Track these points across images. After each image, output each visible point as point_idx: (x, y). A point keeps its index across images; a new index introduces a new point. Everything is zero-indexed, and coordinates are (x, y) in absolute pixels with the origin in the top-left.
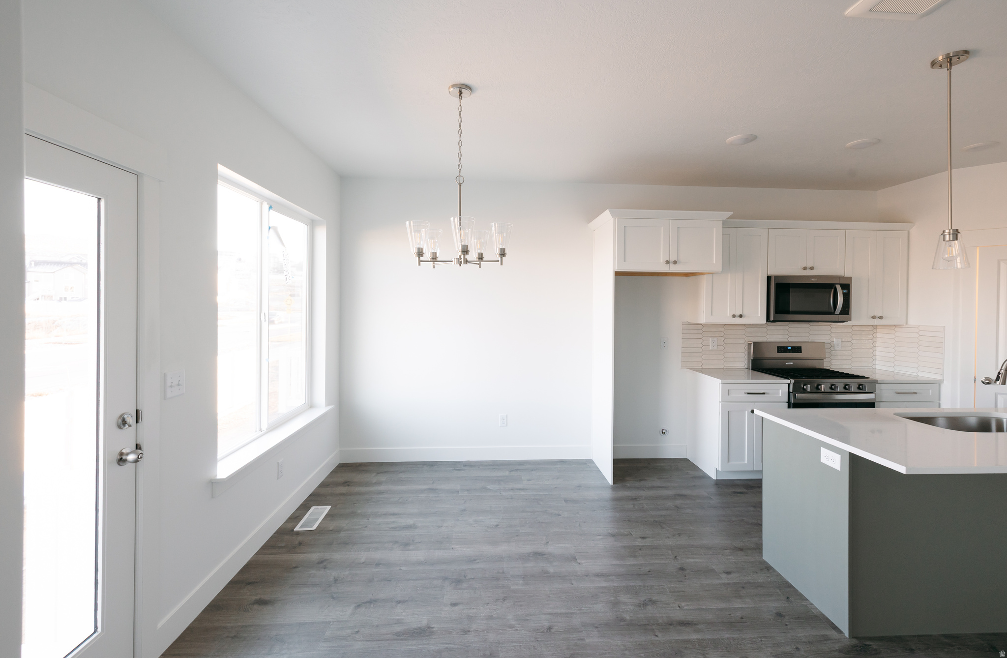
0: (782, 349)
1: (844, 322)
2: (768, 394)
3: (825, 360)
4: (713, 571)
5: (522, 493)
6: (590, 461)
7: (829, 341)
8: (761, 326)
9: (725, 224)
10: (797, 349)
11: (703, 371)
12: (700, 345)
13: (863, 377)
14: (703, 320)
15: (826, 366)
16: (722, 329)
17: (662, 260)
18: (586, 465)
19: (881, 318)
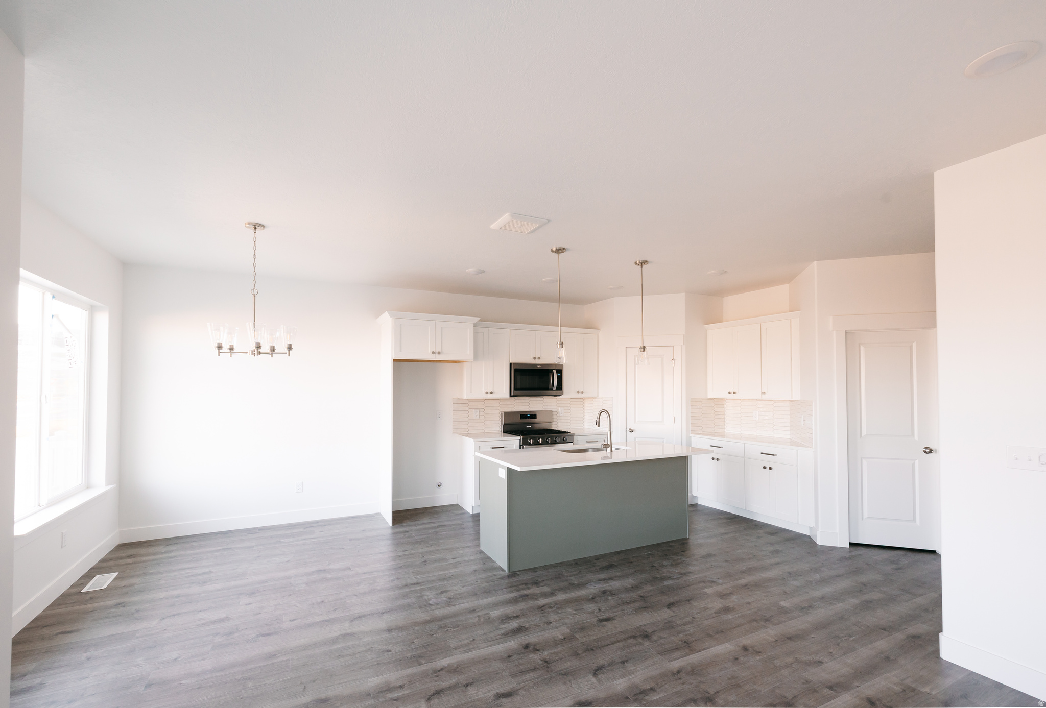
0: (523, 416)
1: (560, 396)
2: (506, 447)
3: (553, 423)
4: (446, 559)
5: (314, 540)
6: (379, 514)
7: (556, 410)
8: (505, 400)
9: (475, 326)
10: (533, 416)
11: (468, 435)
12: (467, 416)
13: (568, 433)
14: (465, 397)
15: (554, 427)
16: (483, 403)
17: (430, 351)
18: (376, 517)
19: (582, 392)
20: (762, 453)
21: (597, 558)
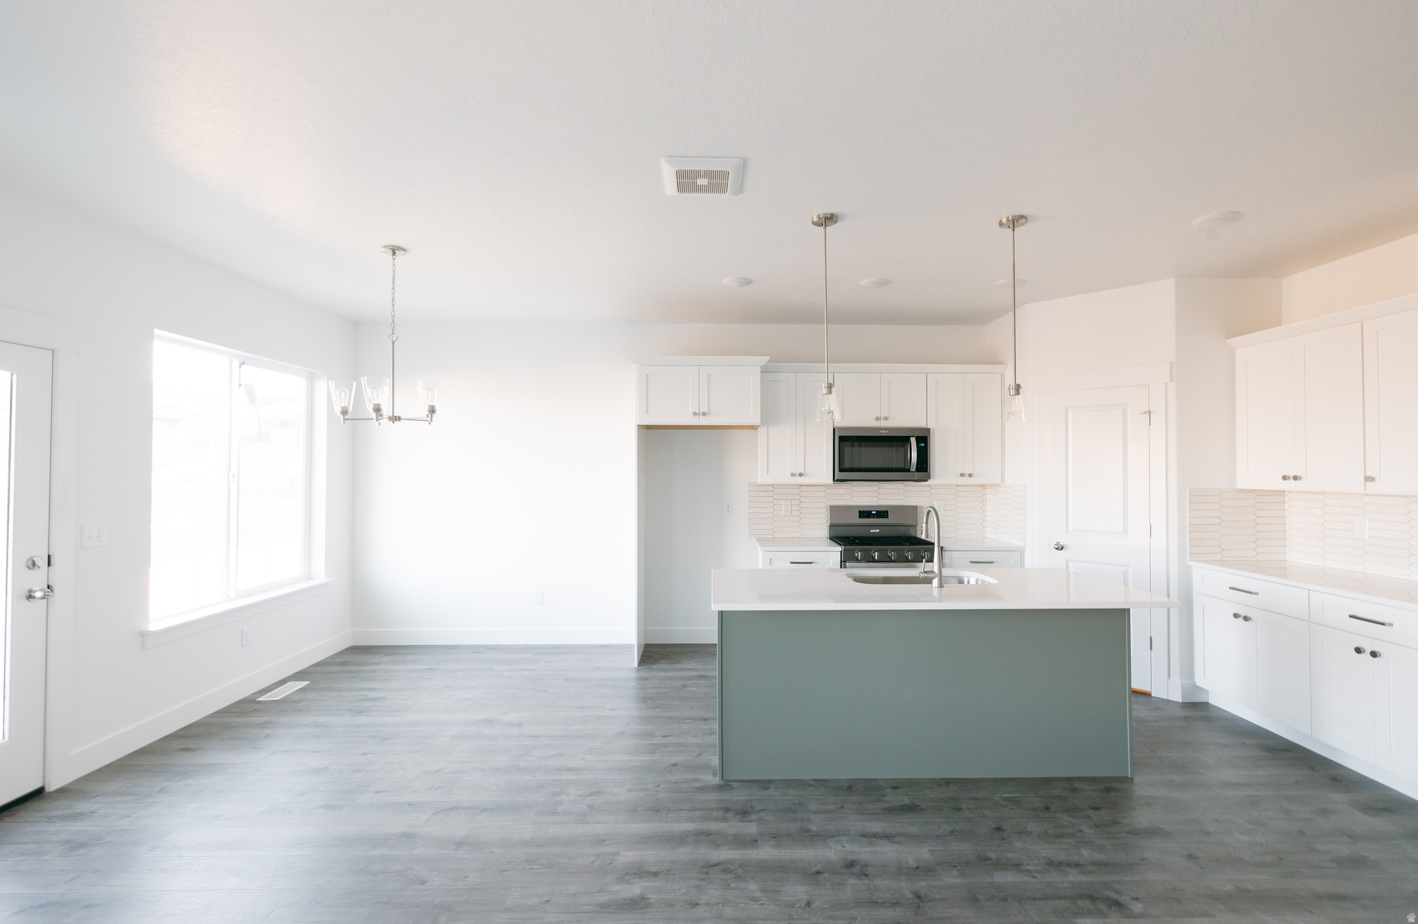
0: (865, 514)
1: (926, 480)
2: (817, 563)
3: (917, 527)
8: (833, 486)
9: (764, 370)
10: (884, 514)
12: (772, 510)
14: (759, 479)
16: (798, 491)
19: (970, 475)
20: (1351, 616)
21: (896, 785)
